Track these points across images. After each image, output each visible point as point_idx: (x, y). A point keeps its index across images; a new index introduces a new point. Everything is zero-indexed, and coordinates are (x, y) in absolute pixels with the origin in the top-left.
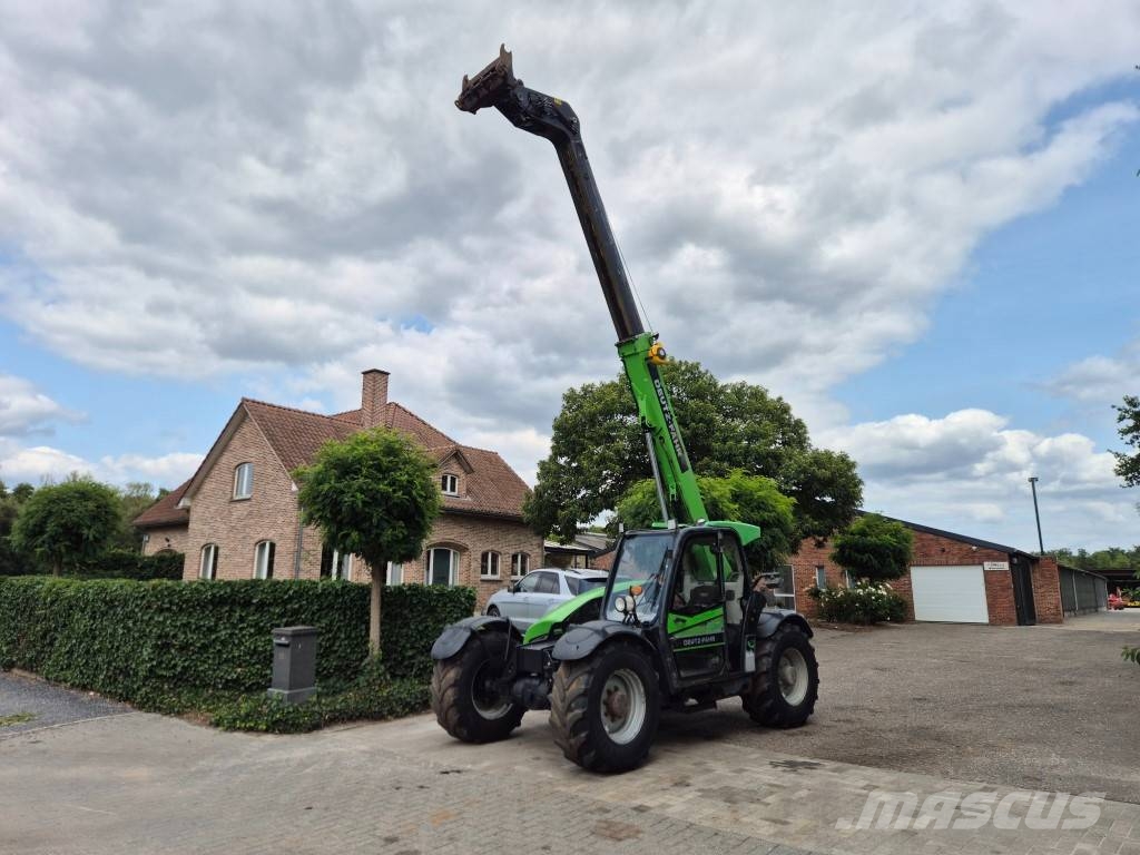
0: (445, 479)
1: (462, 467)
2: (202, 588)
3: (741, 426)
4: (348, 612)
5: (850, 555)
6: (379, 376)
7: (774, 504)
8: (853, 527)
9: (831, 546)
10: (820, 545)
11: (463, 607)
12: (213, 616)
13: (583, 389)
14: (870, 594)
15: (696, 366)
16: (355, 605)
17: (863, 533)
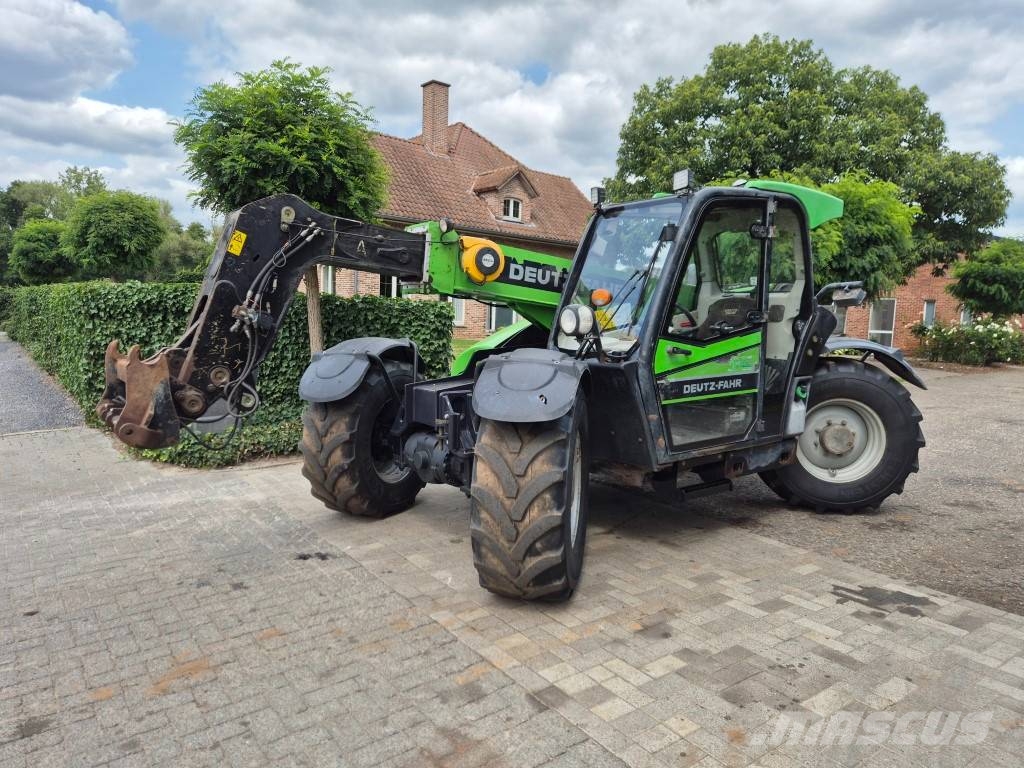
0: (507, 203)
1: (526, 190)
2: (129, 293)
3: (857, 125)
4: (294, 328)
5: (974, 284)
6: (437, 87)
7: (889, 214)
8: (984, 253)
9: (951, 275)
10: (938, 273)
11: (433, 327)
12: (144, 325)
13: (659, 85)
14: (991, 332)
15: (806, 46)
16: (300, 320)
17: (997, 260)
